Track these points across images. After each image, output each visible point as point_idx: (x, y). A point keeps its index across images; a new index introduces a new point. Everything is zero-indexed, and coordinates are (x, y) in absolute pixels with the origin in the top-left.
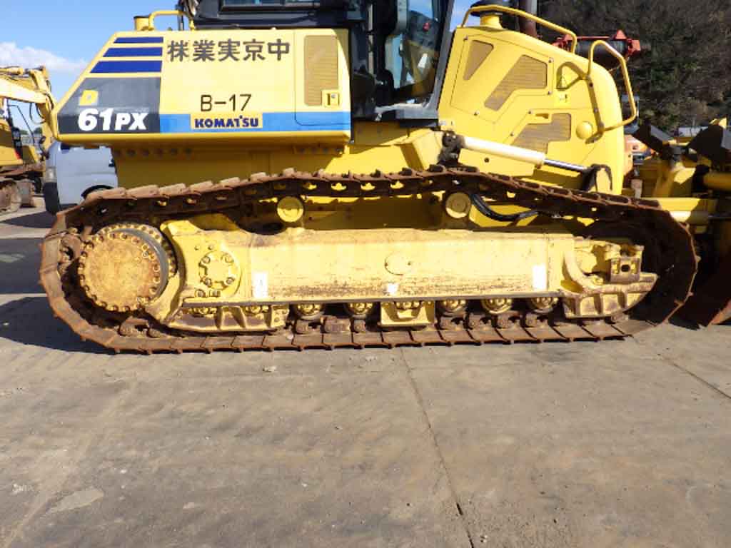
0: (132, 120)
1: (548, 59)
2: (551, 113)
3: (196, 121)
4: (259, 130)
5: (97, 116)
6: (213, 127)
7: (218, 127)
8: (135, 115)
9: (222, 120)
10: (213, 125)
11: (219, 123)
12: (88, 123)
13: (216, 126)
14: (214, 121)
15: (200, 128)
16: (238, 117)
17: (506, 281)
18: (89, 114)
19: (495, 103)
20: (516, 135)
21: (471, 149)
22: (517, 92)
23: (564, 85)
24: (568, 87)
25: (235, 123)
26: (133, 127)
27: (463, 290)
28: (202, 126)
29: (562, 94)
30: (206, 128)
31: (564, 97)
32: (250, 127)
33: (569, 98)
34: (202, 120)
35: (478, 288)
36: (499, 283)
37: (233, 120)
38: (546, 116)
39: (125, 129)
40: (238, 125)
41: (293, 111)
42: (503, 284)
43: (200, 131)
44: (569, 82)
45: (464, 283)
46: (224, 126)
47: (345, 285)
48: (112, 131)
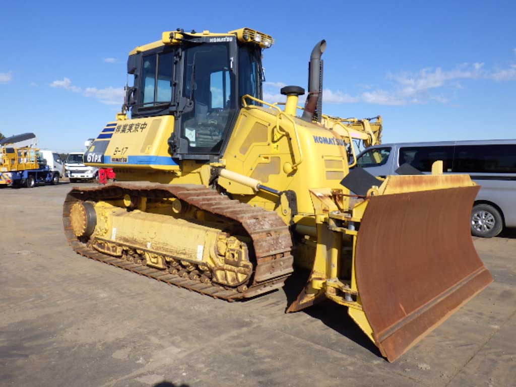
0: (98, 158)
1: (268, 124)
2: (269, 156)
3: (112, 159)
4: (127, 163)
6: (116, 162)
14: (116, 159)
16: (121, 157)
17: (187, 251)
19: (244, 150)
20: (253, 169)
21: (223, 177)
22: (254, 144)
23: (275, 139)
24: (278, 140)
27: (171, 252)
29: (275, 145)
30: (114, 162)
31: (276, 147)
33: (279, 146)
35: (176, 252)
36: (184, 252)
38: (267, 158)
40: (121, 161)
42: (186, 252)
44: (279, 137)
45: (172, 248)
47: (136, 239)
48: (94, 162)
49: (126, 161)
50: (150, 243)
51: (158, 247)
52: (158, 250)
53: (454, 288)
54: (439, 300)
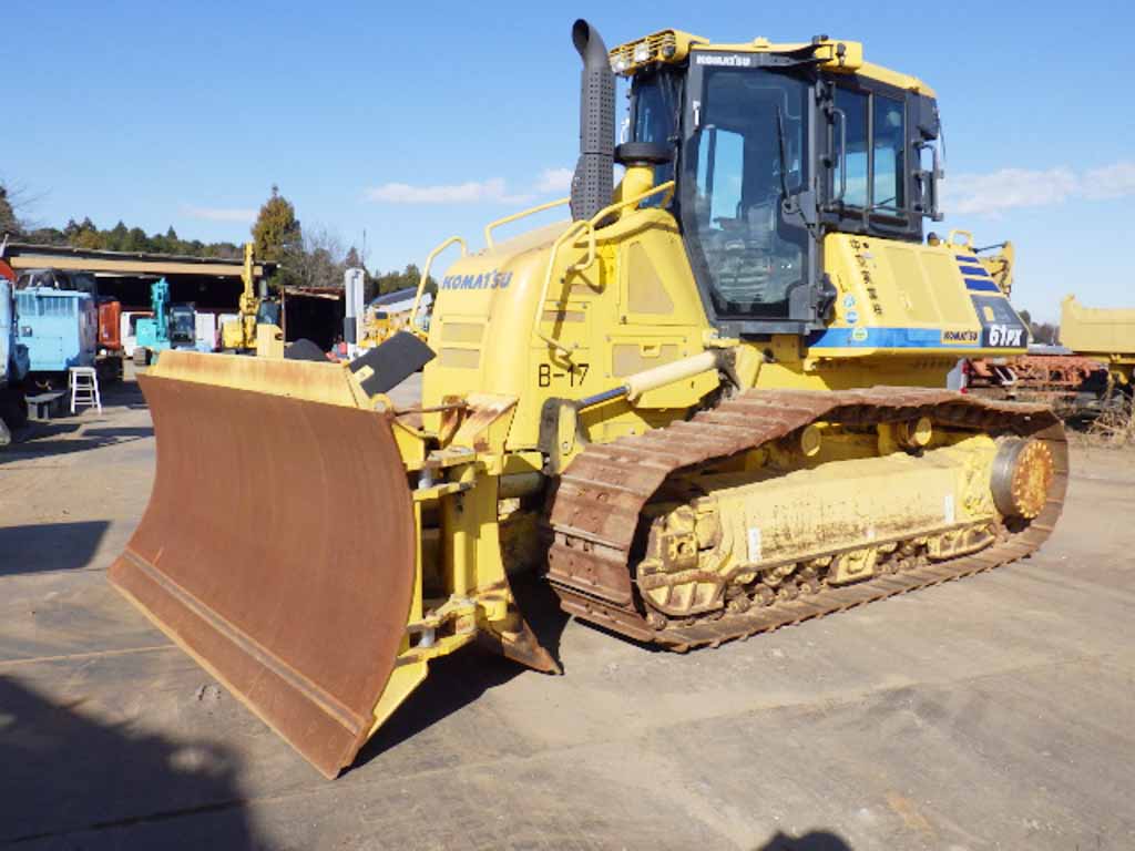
53: (228, 629)
54: (191, 607)
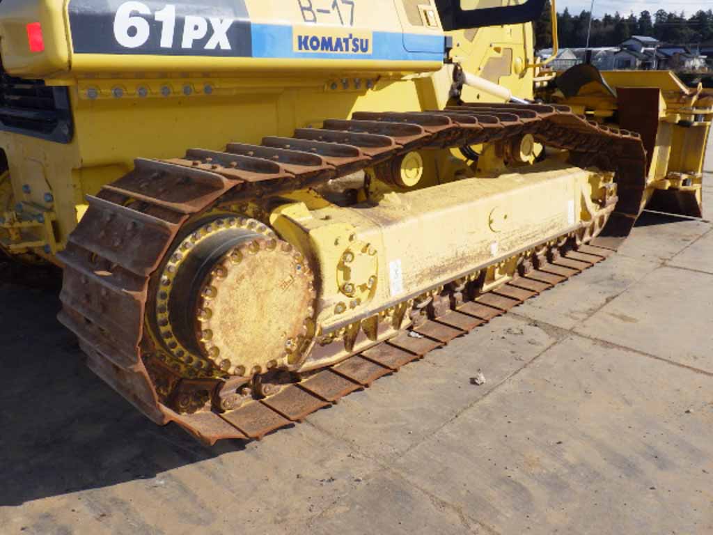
0: (210, 31)
2: (502, 47)
3: (300, 38)
4: (369, 57)
5: (150, 20)
6: (319, 50)
7: (325, 51)
8: (215, 22)
9: (330, 39)
10: (320, 48)
11: (326, 43)
12: (132, 32)
13: (322, 49)
14: (320, 40)
15: (304, 50)
16: (347, 36)
18: (134, 14)
25: (344, 45)
26: (210, 45)
28: (307, 48)
29: (509, 28)
30: (311, 51)
31: (510, 31)
32: (360, 52)
34: (306, 38)
37: (342, 40)
38: (499, 50)
39: (199, 48)
40: (347, 49)
41: (401, 31)
43: (304, 55)
46: (331, 50)
47: (463, 254)
48: (176, 50)
49: (365, 50)
50: (496, 245)
51: (511, 243)
52: (514, 246)
